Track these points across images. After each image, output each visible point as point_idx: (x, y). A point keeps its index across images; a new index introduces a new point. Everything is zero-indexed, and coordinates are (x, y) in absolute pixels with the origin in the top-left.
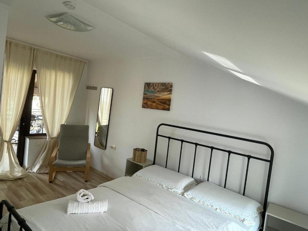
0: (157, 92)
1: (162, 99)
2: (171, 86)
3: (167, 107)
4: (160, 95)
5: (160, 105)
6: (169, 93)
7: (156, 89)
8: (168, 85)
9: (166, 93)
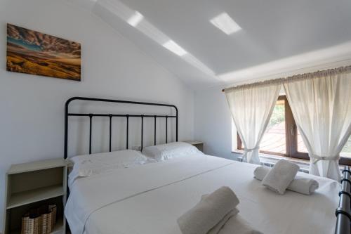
0: (50, 49)
1: (63, 63)
2: (80, 48)
3: (77, 75)
4: (57, 56)
5: (61, 71)
6: (76, 56)
7: (46, 44)
8: (74, 45)
9: (72, 56)
